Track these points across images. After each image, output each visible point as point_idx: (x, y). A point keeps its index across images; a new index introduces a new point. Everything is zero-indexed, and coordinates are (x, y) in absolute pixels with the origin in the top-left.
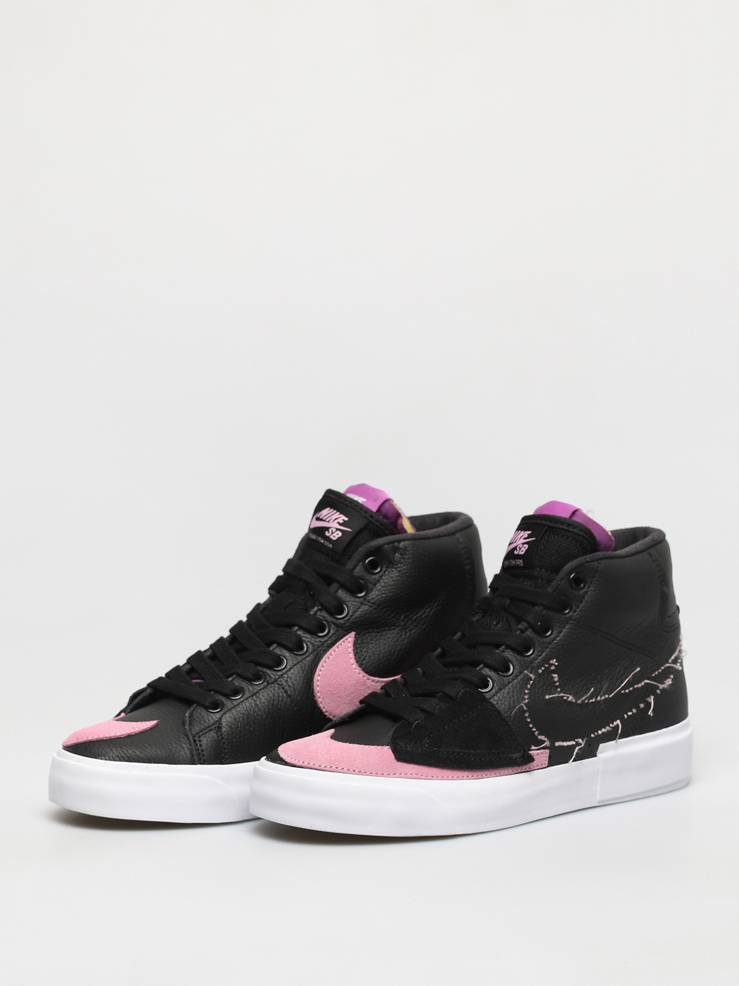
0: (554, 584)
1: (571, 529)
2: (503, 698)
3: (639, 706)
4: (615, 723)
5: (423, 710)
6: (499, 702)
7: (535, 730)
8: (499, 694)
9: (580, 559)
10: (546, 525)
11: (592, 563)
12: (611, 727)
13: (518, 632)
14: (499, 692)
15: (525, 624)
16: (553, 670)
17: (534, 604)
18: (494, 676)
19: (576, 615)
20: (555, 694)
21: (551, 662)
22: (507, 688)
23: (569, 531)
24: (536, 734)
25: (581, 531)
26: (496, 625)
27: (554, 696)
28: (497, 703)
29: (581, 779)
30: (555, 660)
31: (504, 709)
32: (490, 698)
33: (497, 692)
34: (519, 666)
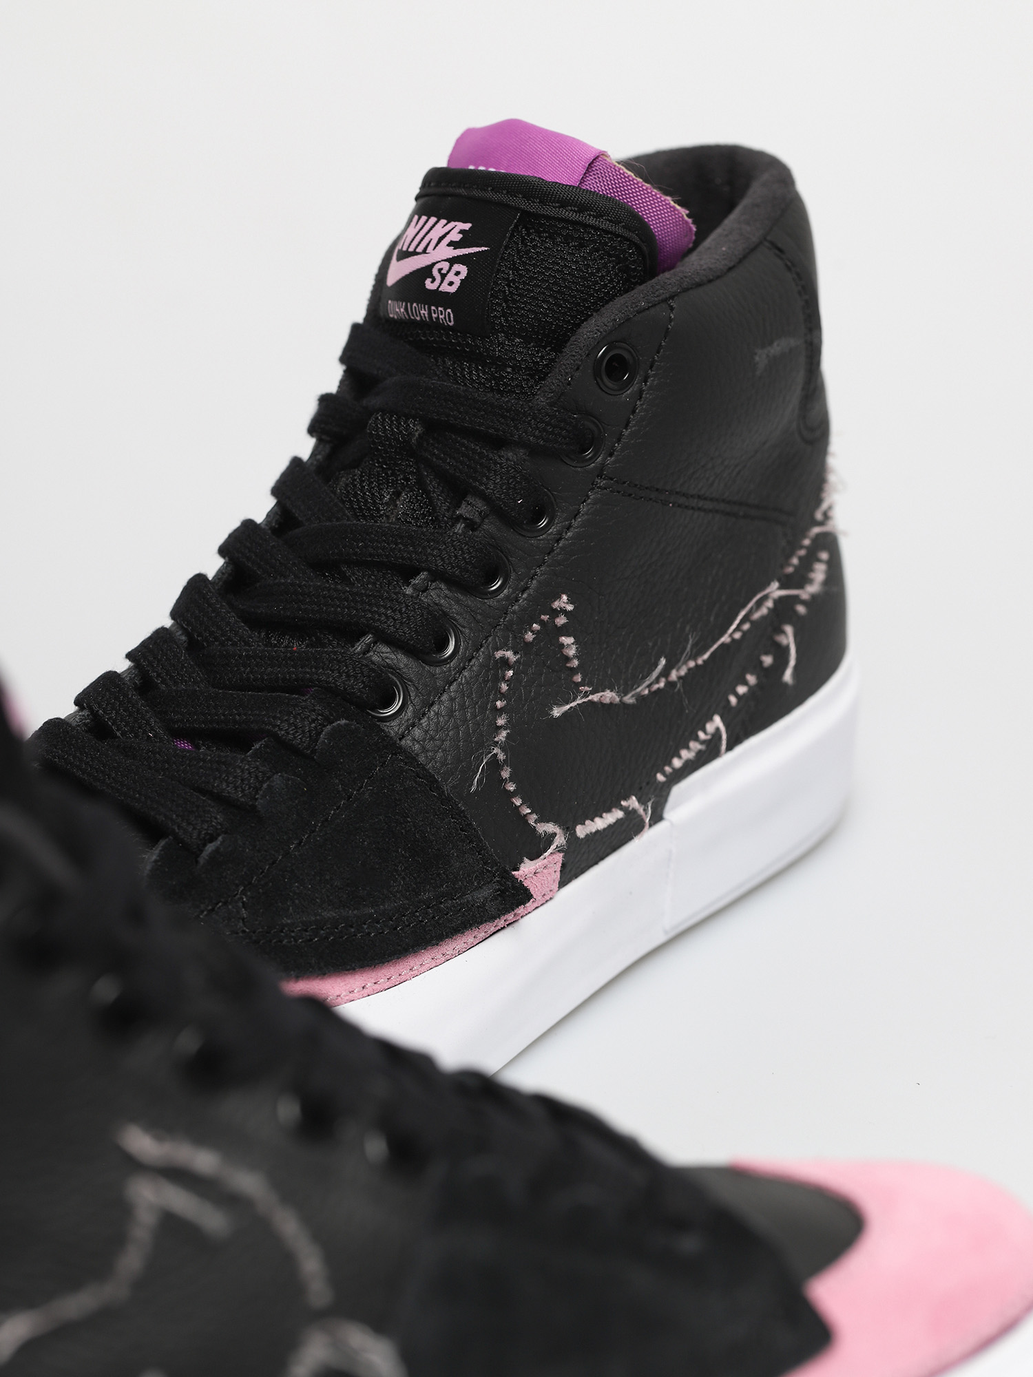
0: (553, 381)
1: (592, 221)
2: (437, 731)
3: (761, 662)
4: (710, 728)
5: (220, 799)
6: (429, 745)
7: (529, 811)
8: (424, 721)
9: (620, 301)
10: (517, 209)
11: (652, 311)
12: (702, 742)
13: (460, 527)
14: (424, 714)
15: (480, 505)
16: (564, 625)
17: (499, 443)
18: (406, 665)
19: (614, 462)
20: (574, 700)
21: (556, 605)
22: (445, 697)
23: (585, 226)
24: (531, 822)
25: (617, 222)
26: (393, 501)
27: (573, 704)
28: (424, 750)
29: (631, 893)
30: (565, 597)
31: (444, 764)
32: (402, 737)
33: (420, 715)
34: (471, 629)
